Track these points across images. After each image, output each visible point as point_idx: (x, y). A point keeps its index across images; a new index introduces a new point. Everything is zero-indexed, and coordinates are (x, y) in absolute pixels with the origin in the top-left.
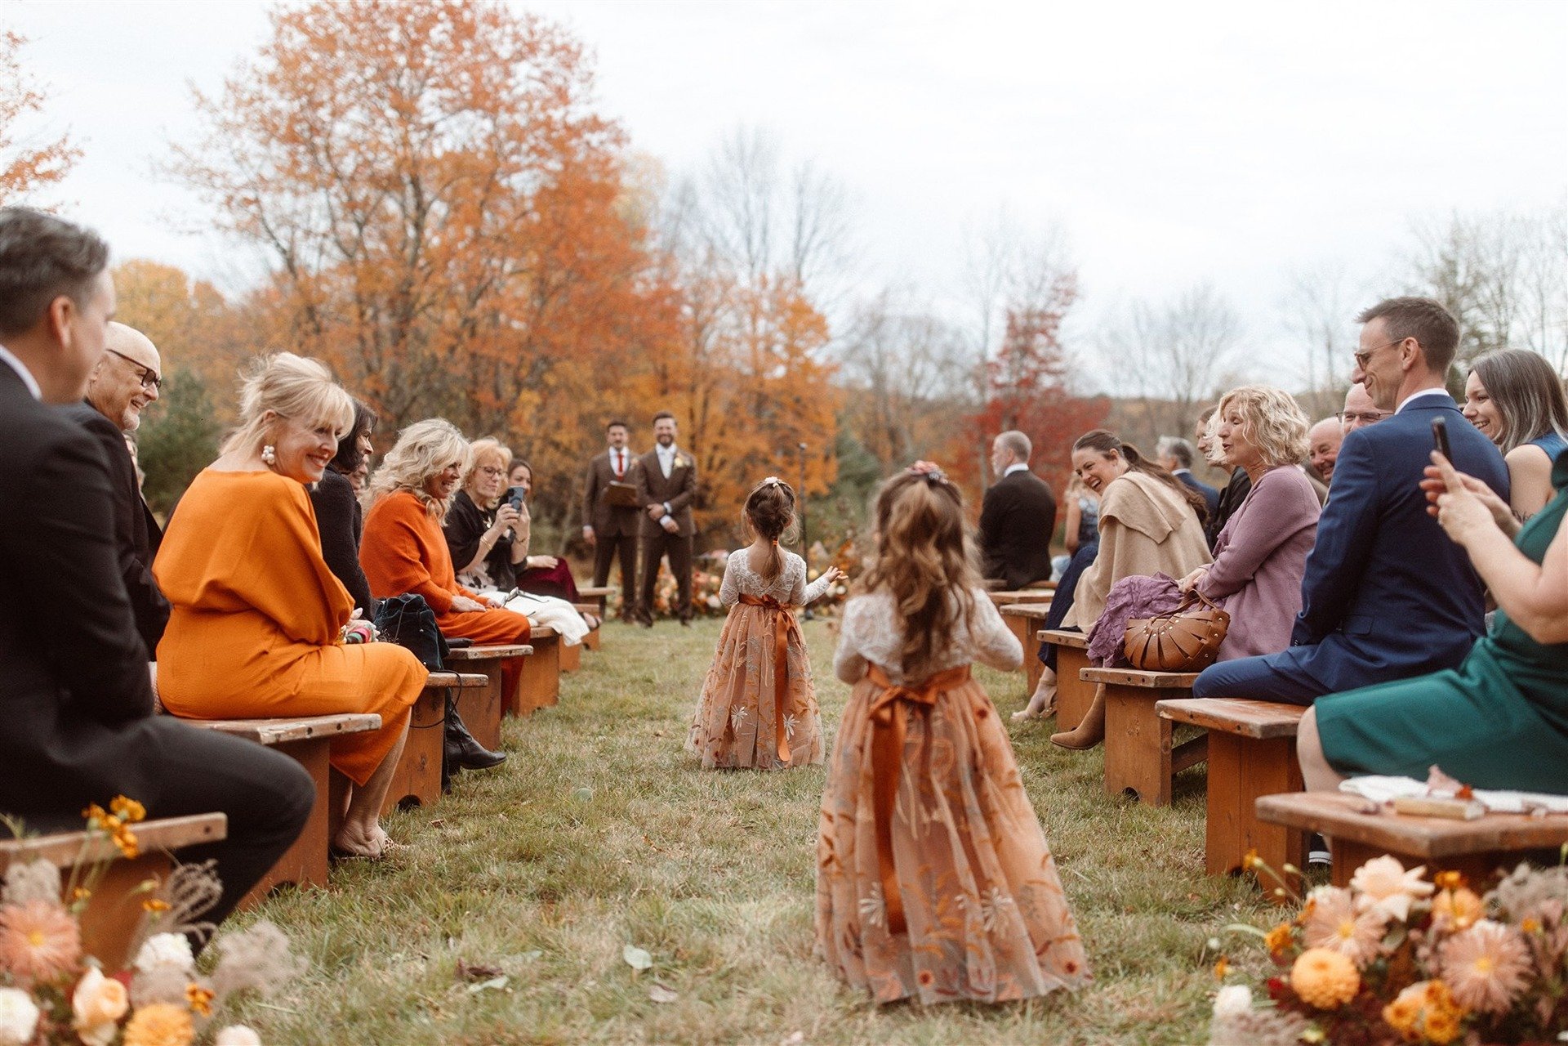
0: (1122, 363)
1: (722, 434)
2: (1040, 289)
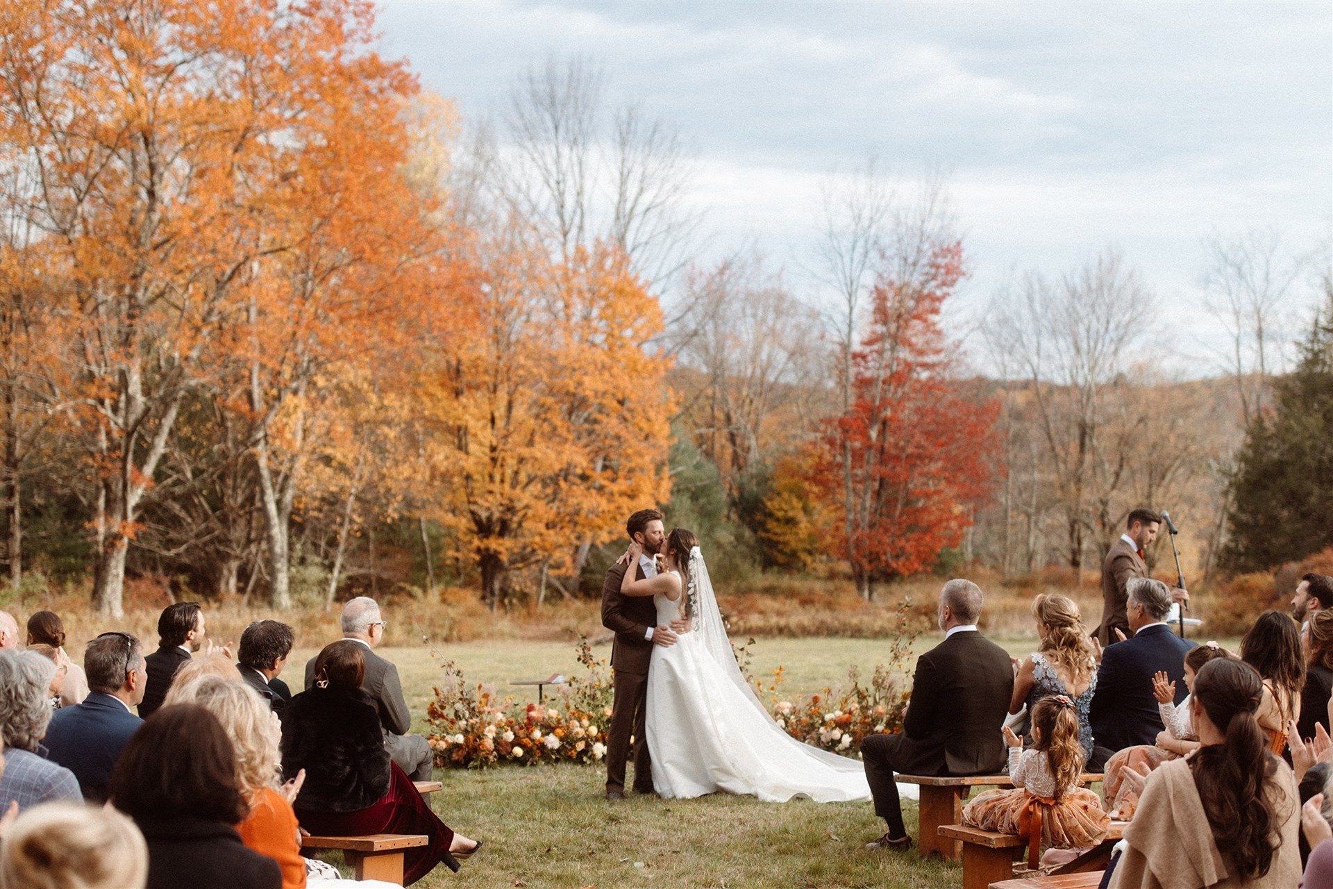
2: (915, 263)
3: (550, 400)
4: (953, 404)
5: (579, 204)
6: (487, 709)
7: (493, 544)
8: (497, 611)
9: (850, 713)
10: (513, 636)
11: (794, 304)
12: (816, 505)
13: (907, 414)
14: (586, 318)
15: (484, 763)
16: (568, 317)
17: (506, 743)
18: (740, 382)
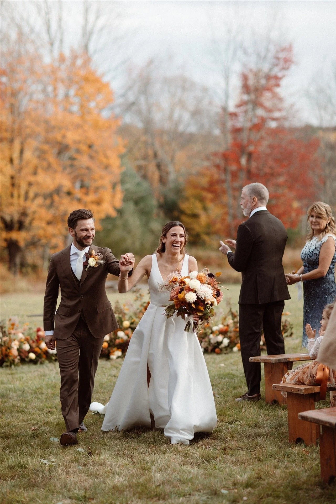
0: (325, 108)
1: (35, 173)
2: (265, 58)
3: (46, 147)
4: (291, 142)
5: (60, 27)
6: (12, 332)
7: (14, 235)
8: (18, 277)
9: (228, 326)
10: (28, 291)
11: (193, 84)
12: (210, 205)
13: (264, 147)
14: (67, 96)
15: (13, 363)
16: (56, 96)
17: (25, 351)
18: (162, 133)
